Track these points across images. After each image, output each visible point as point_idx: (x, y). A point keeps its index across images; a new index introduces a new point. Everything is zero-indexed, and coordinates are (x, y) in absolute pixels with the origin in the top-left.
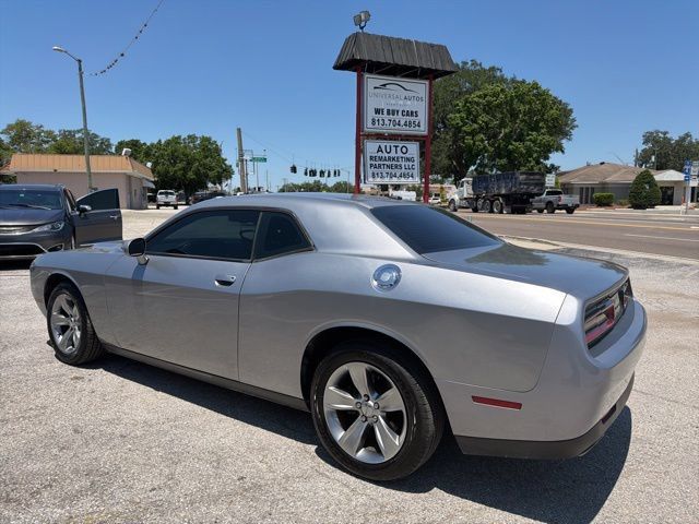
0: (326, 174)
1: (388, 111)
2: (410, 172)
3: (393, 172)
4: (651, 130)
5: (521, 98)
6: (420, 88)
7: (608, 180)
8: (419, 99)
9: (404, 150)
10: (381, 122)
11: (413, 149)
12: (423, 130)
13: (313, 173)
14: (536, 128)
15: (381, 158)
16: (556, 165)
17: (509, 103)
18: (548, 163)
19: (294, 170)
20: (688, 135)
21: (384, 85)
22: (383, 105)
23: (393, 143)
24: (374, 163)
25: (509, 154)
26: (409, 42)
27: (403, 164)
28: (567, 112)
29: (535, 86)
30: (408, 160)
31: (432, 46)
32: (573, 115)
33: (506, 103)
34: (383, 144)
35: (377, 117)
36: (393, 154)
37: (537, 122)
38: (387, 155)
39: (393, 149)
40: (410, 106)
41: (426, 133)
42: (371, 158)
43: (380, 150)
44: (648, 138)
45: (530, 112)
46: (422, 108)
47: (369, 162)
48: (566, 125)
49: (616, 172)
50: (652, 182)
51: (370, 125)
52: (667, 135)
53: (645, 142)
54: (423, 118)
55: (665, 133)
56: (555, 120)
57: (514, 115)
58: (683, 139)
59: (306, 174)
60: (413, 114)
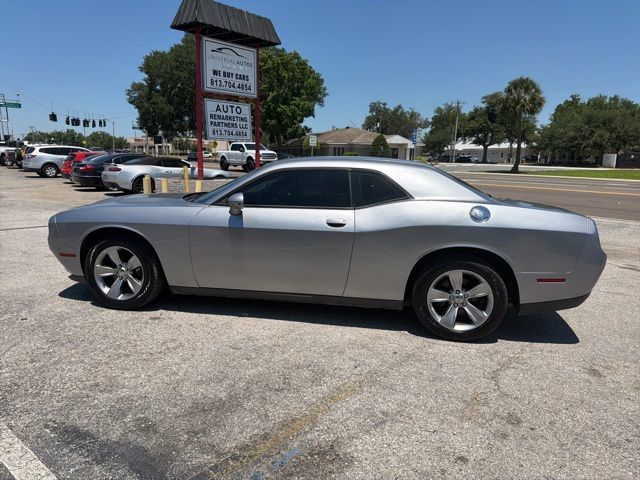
0: (91, 124)
1: (224, 73)
2: (244, 131)
3: (231, 130)
4: (375, 101)
5: (285, 65)
6: (249, 55)
7: (354, 141)
8: (249, 65)
9: (239, 110)
10: (219, 83)
11: (246, 110)
12: (253, 93)
13: (76, 122)
14: (298, 94)
15: (219, 117)
16: (309, 127)
17: (276, 68)
18: (303, 125)
19: (53, 117)
20: (400, 107)
21: (220, 49)
22: (219, 68)
23: (229, 104)
24: (214, 121)
25: (278, 116)
26: (241, 11)
27: (238, 123)
28: (319, 81)
29: (296, 56)
30: (242, 119)
31: (260, 18)
32: (324, 85)
33: (274, 68)
34: (221, 104)
35: (215, 78)
36: (229, 114)
37: (299, 89)
38: (225, 114)
39: (230, 109)
40: (242, 70)
41: (255, 96)
42: (211, 116)
43: (218, 109)
44: (374, 107)
45: (292, 79)
46: (251, 73)
47: (209, 120)
48: (320, 93)
49: (358, 135)
50: (385, 145)
51: (209, 85)
52: (387, 107)
53: (371, 111)
54: (252, 82)
55: (384, 104)
56: (312, 88)
57: (280, 80)
58: (397, 110)
59: (68, 123)
60: (243, 77)
